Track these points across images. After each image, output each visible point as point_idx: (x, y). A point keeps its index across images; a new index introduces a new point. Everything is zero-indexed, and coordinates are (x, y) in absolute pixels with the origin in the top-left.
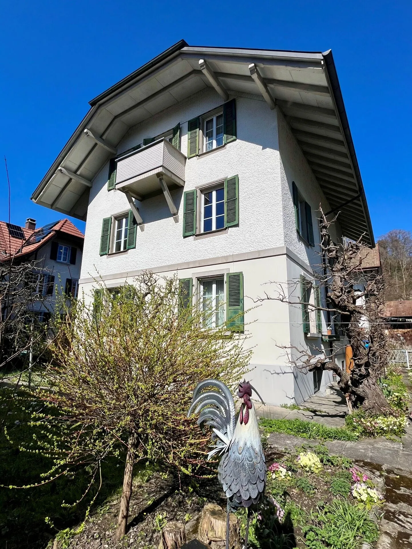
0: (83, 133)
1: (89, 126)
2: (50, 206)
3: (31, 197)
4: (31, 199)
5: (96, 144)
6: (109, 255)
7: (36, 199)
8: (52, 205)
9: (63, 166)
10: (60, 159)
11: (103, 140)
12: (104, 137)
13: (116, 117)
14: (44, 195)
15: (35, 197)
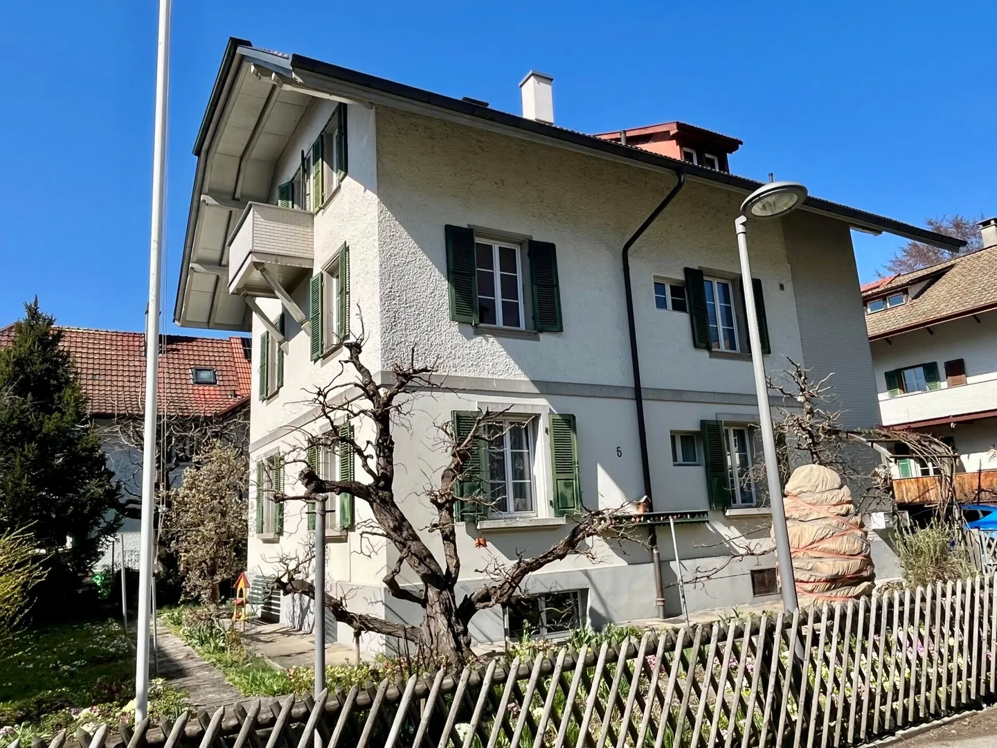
0: (201, 203)
1: (206, 189)
2: (206, 325)
3: (173, 318)
4: (174, 321)
5: (231, 212)
6: (268, 399)
7: (179, 320)
8: (209, 322)
9: (195, 259)
10: (188, 249)
11: (238, 200)
12: (238, 195)
13: (242, 158)
14: (189, 310)
15: (177, 317)
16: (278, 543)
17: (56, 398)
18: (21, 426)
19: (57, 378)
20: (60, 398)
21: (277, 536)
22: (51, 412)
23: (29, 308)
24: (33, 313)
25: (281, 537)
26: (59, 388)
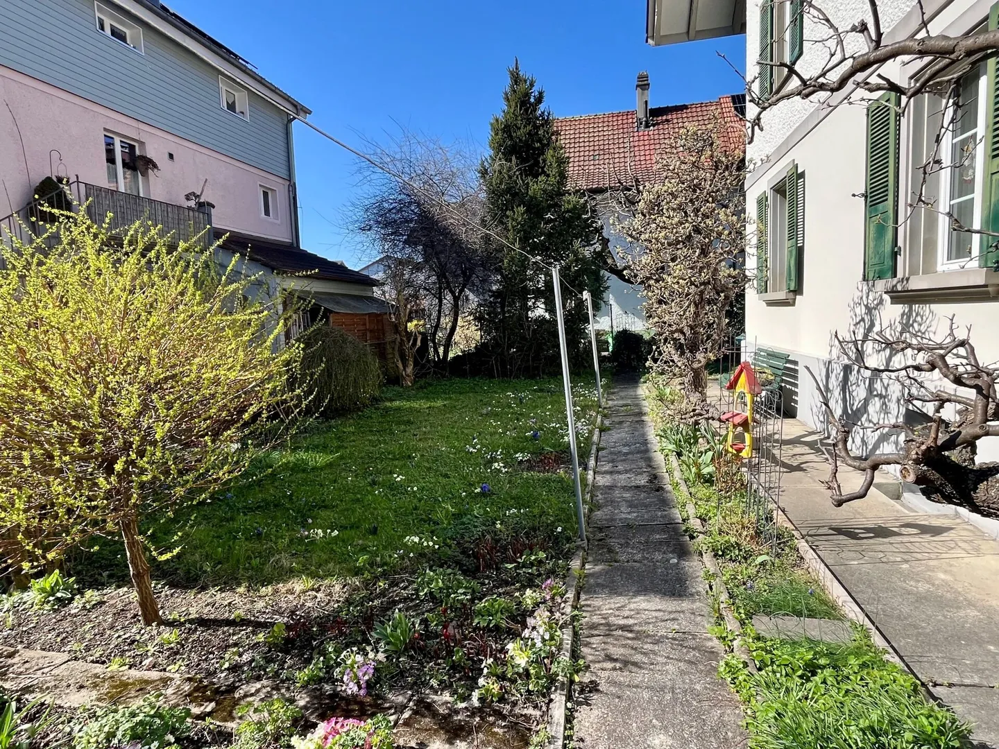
14: (662, 18)
15: (650, 34)
16: (793, 304)
17: (541, 162)
18: (509, 190)
19: (540, 141)
20: (544, 161)
21: (791, 296)
22: (536, 176)
23: (512, 73)
24: (516, 79)
25: (798, 297)
26: (542, 151)
